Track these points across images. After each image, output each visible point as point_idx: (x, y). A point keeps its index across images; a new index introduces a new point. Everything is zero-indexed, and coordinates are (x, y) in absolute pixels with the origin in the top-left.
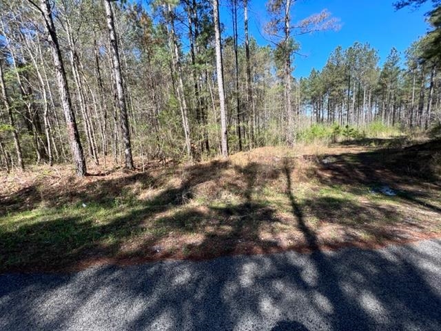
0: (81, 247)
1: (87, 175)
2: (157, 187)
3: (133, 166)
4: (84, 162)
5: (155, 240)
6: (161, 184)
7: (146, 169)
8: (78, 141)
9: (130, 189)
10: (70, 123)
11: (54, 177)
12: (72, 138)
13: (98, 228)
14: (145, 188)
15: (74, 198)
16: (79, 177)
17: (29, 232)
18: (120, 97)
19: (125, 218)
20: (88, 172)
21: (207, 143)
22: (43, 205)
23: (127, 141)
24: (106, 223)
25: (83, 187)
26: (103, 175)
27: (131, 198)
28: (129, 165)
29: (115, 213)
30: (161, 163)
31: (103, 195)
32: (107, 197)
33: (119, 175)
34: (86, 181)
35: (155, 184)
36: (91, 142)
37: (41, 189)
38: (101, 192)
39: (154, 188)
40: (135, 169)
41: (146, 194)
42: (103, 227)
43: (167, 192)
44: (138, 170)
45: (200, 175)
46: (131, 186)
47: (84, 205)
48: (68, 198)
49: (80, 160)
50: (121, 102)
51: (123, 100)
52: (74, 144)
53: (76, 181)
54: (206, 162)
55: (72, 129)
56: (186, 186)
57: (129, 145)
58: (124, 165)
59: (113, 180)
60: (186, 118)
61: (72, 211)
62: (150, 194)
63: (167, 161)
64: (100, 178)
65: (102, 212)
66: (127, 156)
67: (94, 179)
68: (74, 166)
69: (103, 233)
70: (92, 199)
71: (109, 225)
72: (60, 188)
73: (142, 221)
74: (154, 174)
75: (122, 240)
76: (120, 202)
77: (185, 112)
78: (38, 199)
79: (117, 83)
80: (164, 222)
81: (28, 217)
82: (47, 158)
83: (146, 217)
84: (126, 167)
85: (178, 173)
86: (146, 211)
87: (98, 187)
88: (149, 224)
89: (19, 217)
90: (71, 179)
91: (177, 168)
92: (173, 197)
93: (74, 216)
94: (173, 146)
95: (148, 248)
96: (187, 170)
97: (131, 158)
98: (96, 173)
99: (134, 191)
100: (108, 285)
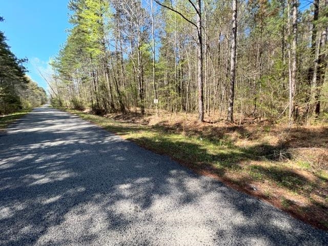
0: (202, 162)
1: (204, 121)
2: (251, 139)
3: (232, 120)
4: (203, 113)
5: (252, 180)
6: (256, 138)
7: (242, 123)
8: (202, 101)
9: (229, 136)
10: (200, 90)
11: (188, 120)
12: (200, 98)
13: (210, 155)
14: (242, 138)
15: (197, 133)
16: (200, 121)
17: (179, 145)
18: (232, 69)
19: (227, 155)
20: (204, 120)
21: (318, 106)
22: (183, 133)
23: (231, 102)
24: (214, 154)
25: (200, 128)
26: (212, 123)
27: (230, 142)
28: (230, 119)
29: (220, 149)
30: (255, 120)
31: (211, 136)
32: (214, 137)
33: (221, 125)
34: (202, 125)
35: (250, 137)
36: (208, 101)
37: (183, 125)
38: (210, 134)
39: (249, 140)
40: (233, 122)
41: (242, 143)
42: (213, 156)
43: (262, 146)
44: (236, 123)
45: (304, 139)
46: (230, 134)
47: (201, 139)
48: (194, 133)
49: (201, 112)
50: (232, 73)
51: (234, 71)
52: (200, 102)
53: (198, 124)
54: (313, 127)
55: (201, 93)
56: (284, 146)
57: (232, 105)
58: (226, 118)
59: (217, 127)
60: (294, 80)
61: (196, 141)
62: (245, 143)
63: (262, 119)
64: (210, 124)
65: (212, 146)
66: (229, 112)
67: (207, 125)
68: (198, 115)
69: (214, 160)
70: (205, 137)
71: (216, 156)
72: (190, 127)
73: (238, 162)
74: (250, 129)
75: (225, 168)
76: (223, 142)
77: (293, 74)
78: (181, 130)
79: (232, 58)
80: (259, 169)
81: (179, 137)
82: (185, 109)
83: (242, 160)
84: (227, 120)
85: (274, 131)
86: (242, 155)
87: (209, 130)
88: (244, 165)
89: (175, 137)
90: (196, 122)
91: (274, 127)
92: (268, 152)
93: (197, 143)
94: (273, 107)
95: (246, 183)
96: (287, 130)
97: (232, 114)
98: (208, 121)
99: (233, 138)
100: (219, 192)
